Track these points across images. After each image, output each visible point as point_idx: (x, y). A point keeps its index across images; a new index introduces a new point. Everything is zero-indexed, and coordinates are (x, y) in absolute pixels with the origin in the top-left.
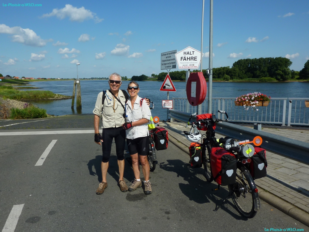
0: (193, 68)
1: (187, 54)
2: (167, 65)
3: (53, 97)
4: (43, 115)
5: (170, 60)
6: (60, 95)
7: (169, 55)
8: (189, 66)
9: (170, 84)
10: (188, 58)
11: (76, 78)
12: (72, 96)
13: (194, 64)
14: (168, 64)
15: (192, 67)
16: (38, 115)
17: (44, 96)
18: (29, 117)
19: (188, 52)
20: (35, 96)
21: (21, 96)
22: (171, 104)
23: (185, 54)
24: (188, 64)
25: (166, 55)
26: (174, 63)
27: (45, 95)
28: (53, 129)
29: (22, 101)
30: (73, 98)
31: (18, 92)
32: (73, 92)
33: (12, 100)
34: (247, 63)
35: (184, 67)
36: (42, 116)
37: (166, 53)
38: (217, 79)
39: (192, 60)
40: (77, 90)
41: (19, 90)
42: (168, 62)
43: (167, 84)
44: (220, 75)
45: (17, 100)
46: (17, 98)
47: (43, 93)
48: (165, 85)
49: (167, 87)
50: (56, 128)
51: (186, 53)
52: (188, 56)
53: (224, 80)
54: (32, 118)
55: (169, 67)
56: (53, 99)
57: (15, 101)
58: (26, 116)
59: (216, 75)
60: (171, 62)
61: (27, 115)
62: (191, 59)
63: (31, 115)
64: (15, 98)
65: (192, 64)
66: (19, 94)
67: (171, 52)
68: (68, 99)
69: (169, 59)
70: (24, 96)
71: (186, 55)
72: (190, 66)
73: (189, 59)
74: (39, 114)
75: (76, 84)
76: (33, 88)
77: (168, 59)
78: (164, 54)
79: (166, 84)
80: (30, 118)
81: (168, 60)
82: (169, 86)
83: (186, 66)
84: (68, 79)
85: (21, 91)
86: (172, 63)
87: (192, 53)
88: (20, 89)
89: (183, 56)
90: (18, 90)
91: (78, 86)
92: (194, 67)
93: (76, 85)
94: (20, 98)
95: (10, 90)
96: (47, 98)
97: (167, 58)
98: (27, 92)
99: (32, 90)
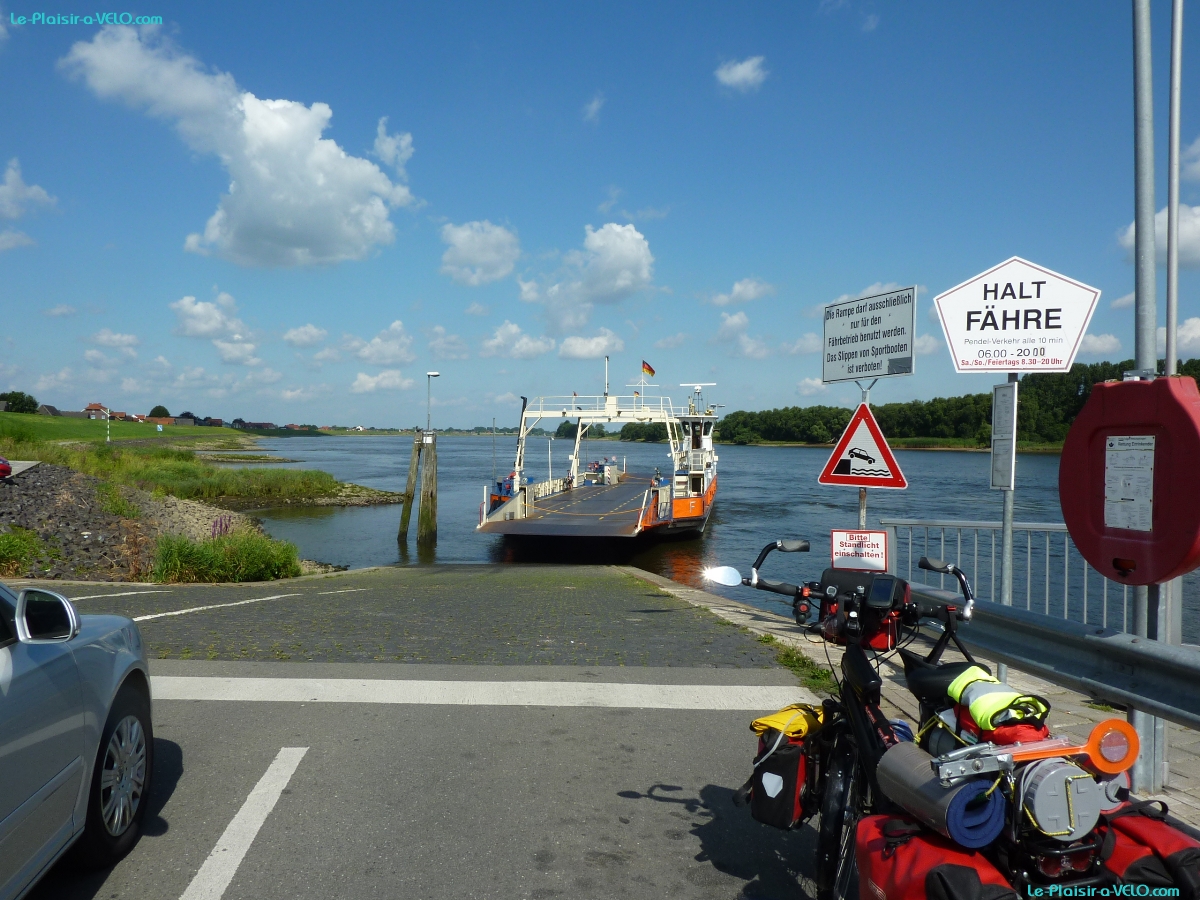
0: (1038, 365)
1: (1005, 294)
2: (859, 361)
3: (335, 495)
4: (285, 566)
5: (874, 336)
6: (358, 489)
7: (868, 315)
8: (1015, 358)
9: (874, 451)
10: (1011, 314)
11: (422, 426)
12: (403, 491)
13: (1042, 345)
14: (865, 353)
15: (1034, 362)
16: (263, 566)
17: (300, 490)
18: (226, 576)
19: (1009, 285)
20: (269, 490)
21: (219, 487)
22: (876, 551)
23: (991, 295)
24: (1012, 349)
25: (850, 312)
26: (901, 347)
27: (304, 483)
28: (299, 666)
29: (221, 506)
30: (408, 498)
31: (210, 473)
32: (409, 479)
33: (187, 501)
34: (1074, 382)
35: (984, 360)
36: (279, 571)
37: (854, 305)
38: (951, 440)
39: (1032, 325)
40: (424, 472)
41: (216, 465)
42: (868, 345)
43: (856, 451)
44: (964, 425)
45: (205, 501)
46: (206, 494)
47: (298, 479)
48: (845, 456)
49: (857, 464)
50: (318, 659)
51: (996, 291)
52: (1011, 305)
53: (979, 443)
54: (240, 581)
55: (867, 367)
56: (333, 500)
57: (194, 504)
58: (215, 572)
59: (946, 424)
60: (880, 343)
61: (222, 567)
62: (1027, 320)
63: (236, 567)
64: (196, 494)
65: (1031, 347)
66: (214, 479)
67: (883, 299)
68: (387, 503)
69: (870, 329)
70: (231, 488)
71: (994, 302)
72: (1020, 359)
73: (1017, 319)
74: (268, 566)
75: (421, 446)
76: (267, 461)
77: (861, 330)
78: (842, 308)
79: (851, 451)
80: (229, 581)
81: (864, 337)
82: (871, 461)
83: (1000, 359)
84: (392, 429)
85: (222, 467)
86: (889, 349)
87: (1031, 290)
88: (223, 461)
89: (980, 305)
90: (211, 466)
91: (428, 454)
92: (1047, 361)
93: (420, 450)
94: (213, 495)
95: (182, 464)
96: (310, 498)
97: (854, 325)
98: (241, 473)
99: (262, 467)
